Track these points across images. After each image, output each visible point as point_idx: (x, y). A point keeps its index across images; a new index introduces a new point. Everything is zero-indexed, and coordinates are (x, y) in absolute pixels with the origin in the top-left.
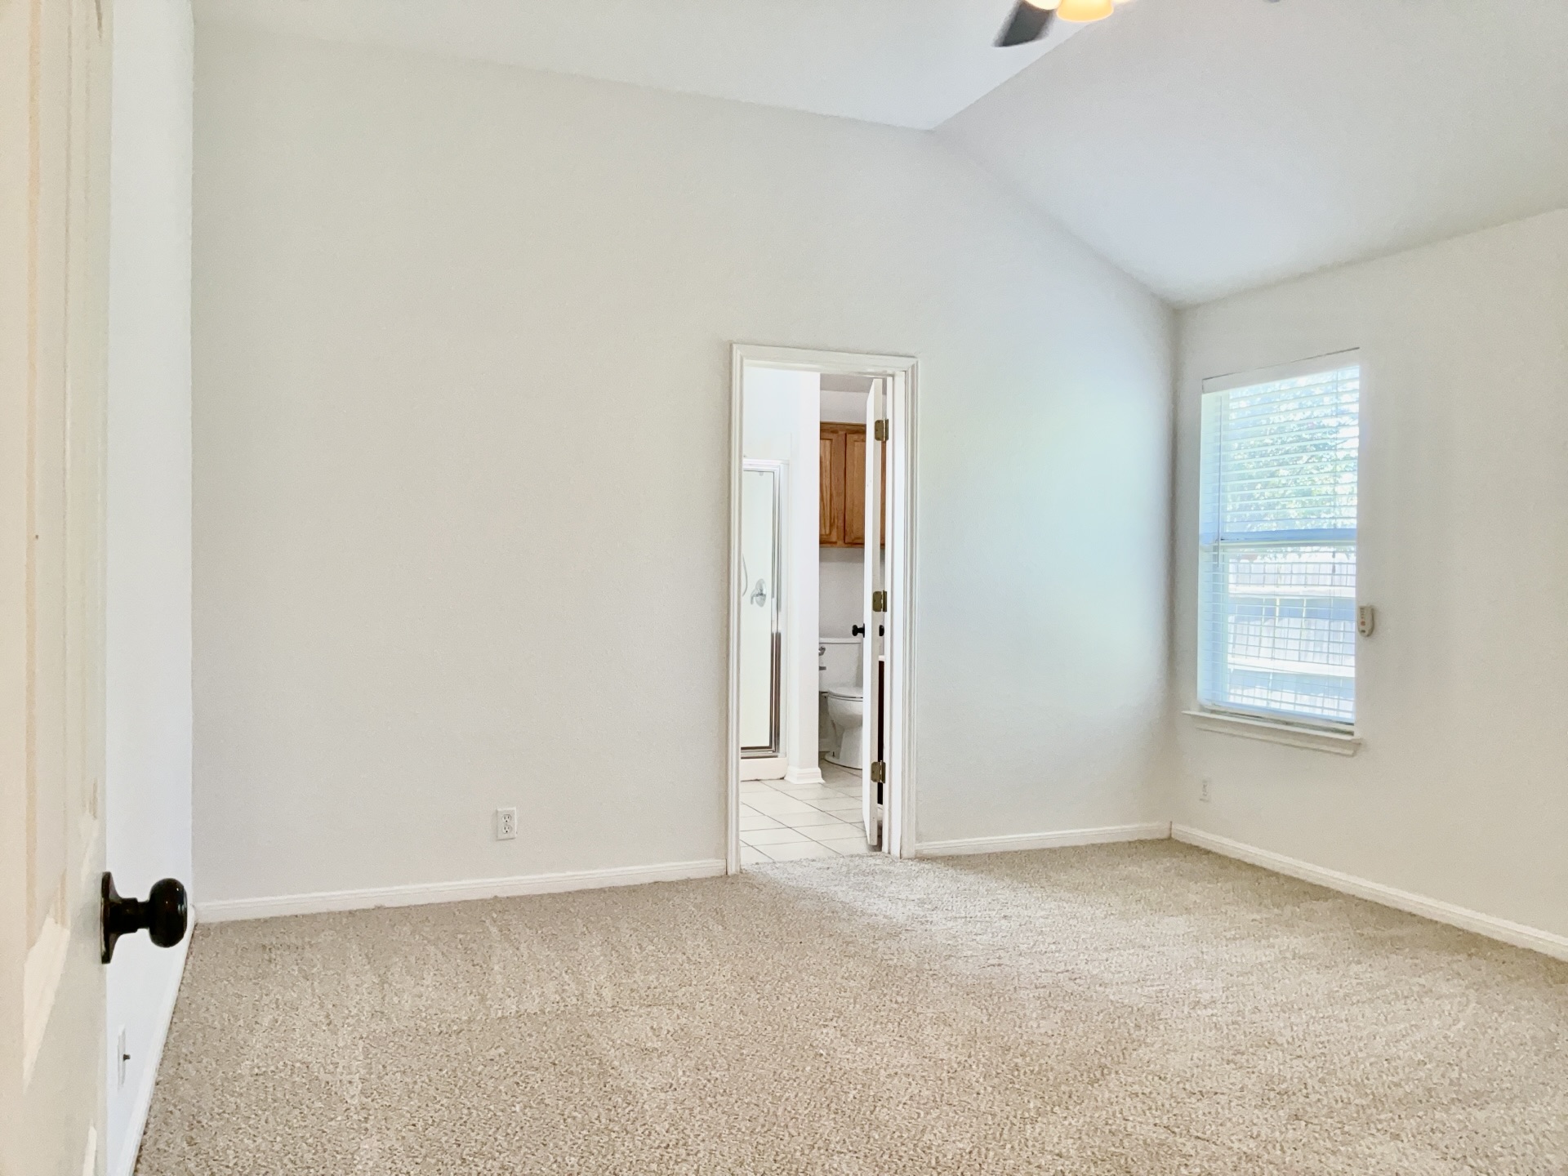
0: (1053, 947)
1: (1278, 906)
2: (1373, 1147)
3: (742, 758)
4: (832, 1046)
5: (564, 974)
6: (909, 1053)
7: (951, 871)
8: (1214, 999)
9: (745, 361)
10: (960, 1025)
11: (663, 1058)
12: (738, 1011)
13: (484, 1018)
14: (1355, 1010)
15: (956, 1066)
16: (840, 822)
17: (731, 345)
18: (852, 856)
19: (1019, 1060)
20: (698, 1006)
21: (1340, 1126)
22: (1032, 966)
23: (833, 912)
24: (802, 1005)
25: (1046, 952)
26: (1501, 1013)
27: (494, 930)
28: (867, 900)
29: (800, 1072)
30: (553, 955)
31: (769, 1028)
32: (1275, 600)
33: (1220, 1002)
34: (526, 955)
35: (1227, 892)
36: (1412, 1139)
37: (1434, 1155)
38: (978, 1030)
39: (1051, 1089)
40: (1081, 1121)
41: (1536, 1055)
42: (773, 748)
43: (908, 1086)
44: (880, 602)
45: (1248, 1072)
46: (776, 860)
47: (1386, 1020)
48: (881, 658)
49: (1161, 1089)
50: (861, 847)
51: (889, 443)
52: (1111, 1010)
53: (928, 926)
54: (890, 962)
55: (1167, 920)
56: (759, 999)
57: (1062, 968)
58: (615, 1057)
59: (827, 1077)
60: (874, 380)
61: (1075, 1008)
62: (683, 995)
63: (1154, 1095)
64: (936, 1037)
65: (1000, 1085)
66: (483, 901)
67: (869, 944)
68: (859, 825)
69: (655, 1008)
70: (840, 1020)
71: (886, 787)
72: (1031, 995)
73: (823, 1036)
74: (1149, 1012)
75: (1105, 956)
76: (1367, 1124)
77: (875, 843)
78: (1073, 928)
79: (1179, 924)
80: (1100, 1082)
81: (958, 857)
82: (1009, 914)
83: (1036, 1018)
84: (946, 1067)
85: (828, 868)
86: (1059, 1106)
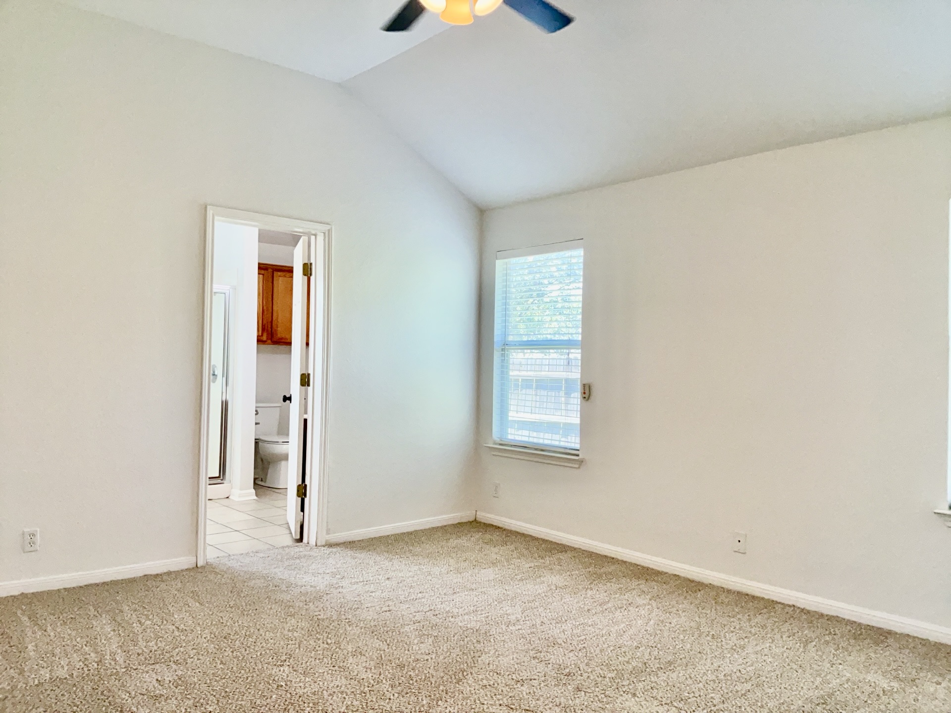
0: (420, 595)
1: (542, 558)
2: (623, 703)
3: (210, 484)
4: (289, 678)
5: (84, 647)
6: (341, 678)
7: (350, 553)
8: (518, 619)
9: (216, 218)
10: (371, 654)
11: (169, 701)
12: (219, 662)
13: (24, 686)
14: (595, 618)
15: (372, 682)
16: (271, 524)
17: (206, 207)
18: (283, 547)
19: (412, 673)
20: (189, 661)
21: (603, 692)
22: (409, 609)
23: (276, 587)
24: (264, 652)
25: (416, 599)
26: (670, 613)
27: (25, 619)
28: (298, 576)
29: (268, 700)
30: (74, 633)
31: (243, 672)
32: (519, 379)
33: (522, 620)
34: (52, 634)
35: (513, 551)
36: (642, 695)
37: (656, 703)
38: (383, 656)
39: (434, 689)
40: (456, 708)
41: (693, 636)
42: (222, 478)
43: (344, 700)
44: (305, 380)
45: (546, 664)
46: (231, 554)
47: (613, 622)
48: (305, 416)
49: (499, 681)
50: (288, 541)
51: (312, 278)
52: (461, 632)
53: (341, 590)
54: (319, 617)
55: (483, 571)
56: (232, 652)
57: (428, 609)
58: (133, 704)
59: (288, 701)
60: (302, 237)
61: (439, 633)
62: (177, 654)
63: (496, 685)
64: (356, 664)
65: (402, 691)
66: (14, 597)
67: (303, 606)
68: (286, 525)
69: (157, 665)
70: (291, 660)
71: (307, 500)
72: (412, 629)
73: (281, 673)
74: (483, 631)
75: (451, 597)
76: (618, 688)
77: (298, 537)
78: (430, 581)
79: (490, 573)
80: (463, 681)
81: (354, 542)
82: (390, 577)
83: (418, 644)
84: (366, 684)
85: (268, 557)
86: (441, 700)
